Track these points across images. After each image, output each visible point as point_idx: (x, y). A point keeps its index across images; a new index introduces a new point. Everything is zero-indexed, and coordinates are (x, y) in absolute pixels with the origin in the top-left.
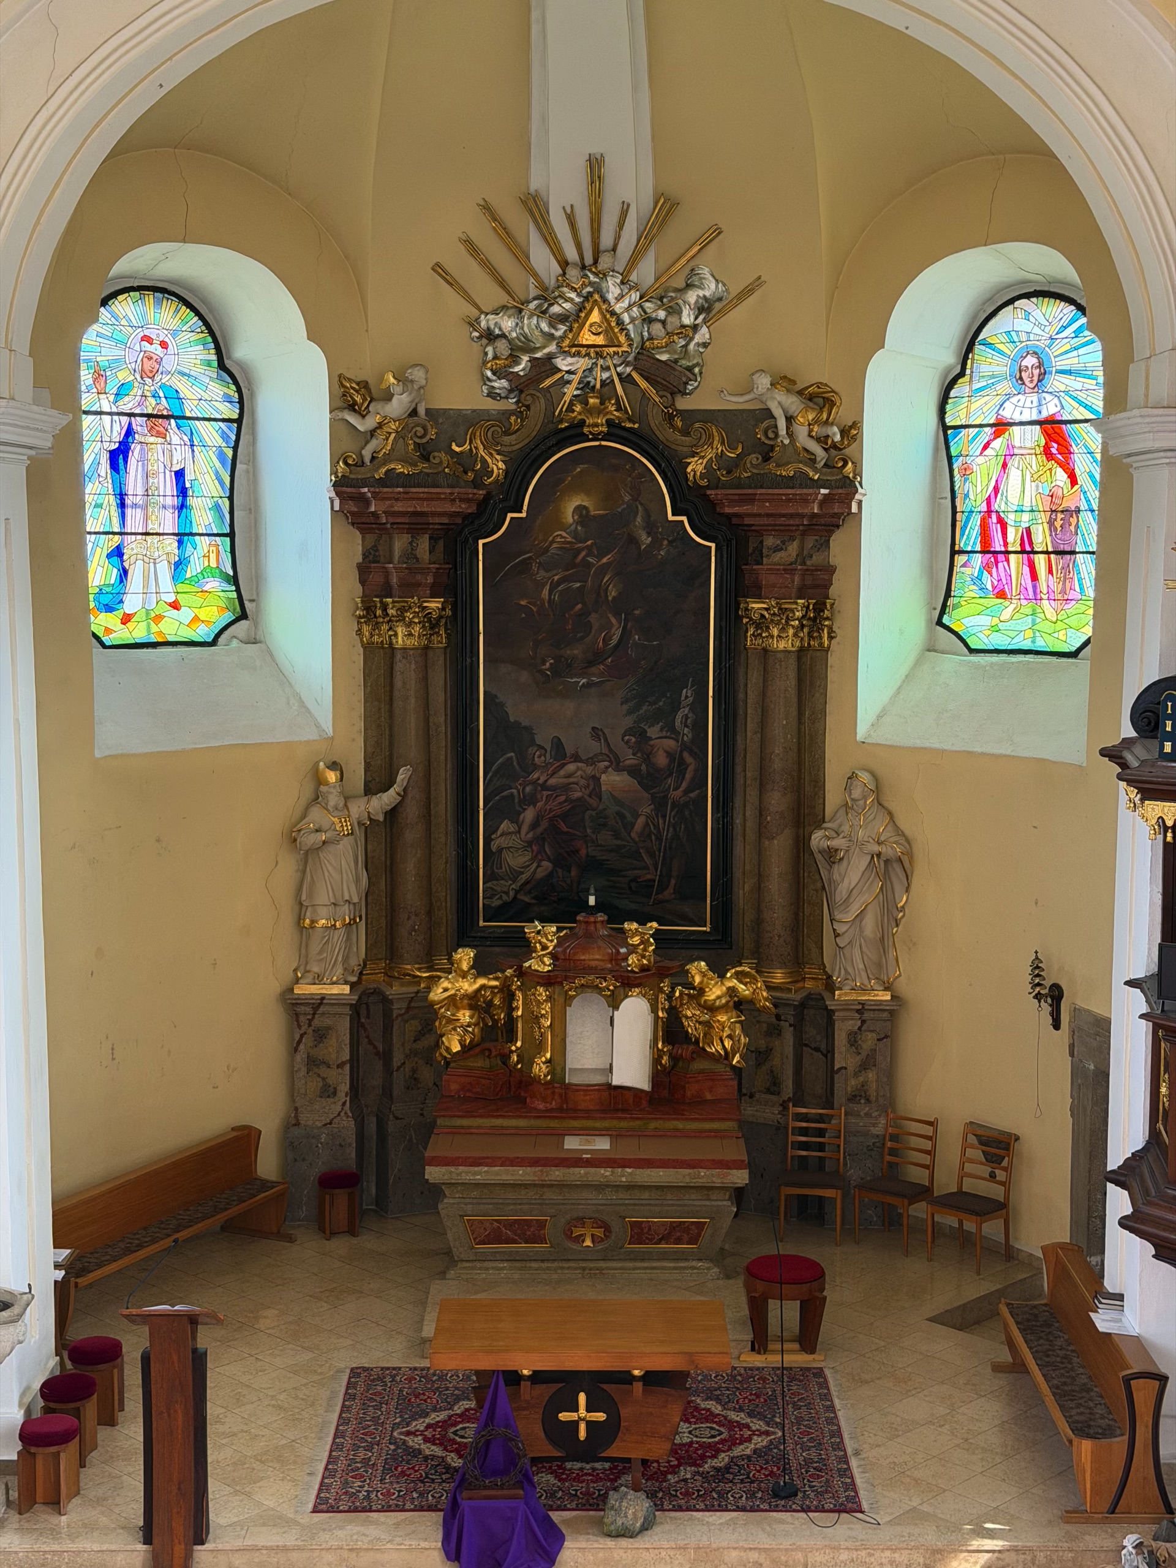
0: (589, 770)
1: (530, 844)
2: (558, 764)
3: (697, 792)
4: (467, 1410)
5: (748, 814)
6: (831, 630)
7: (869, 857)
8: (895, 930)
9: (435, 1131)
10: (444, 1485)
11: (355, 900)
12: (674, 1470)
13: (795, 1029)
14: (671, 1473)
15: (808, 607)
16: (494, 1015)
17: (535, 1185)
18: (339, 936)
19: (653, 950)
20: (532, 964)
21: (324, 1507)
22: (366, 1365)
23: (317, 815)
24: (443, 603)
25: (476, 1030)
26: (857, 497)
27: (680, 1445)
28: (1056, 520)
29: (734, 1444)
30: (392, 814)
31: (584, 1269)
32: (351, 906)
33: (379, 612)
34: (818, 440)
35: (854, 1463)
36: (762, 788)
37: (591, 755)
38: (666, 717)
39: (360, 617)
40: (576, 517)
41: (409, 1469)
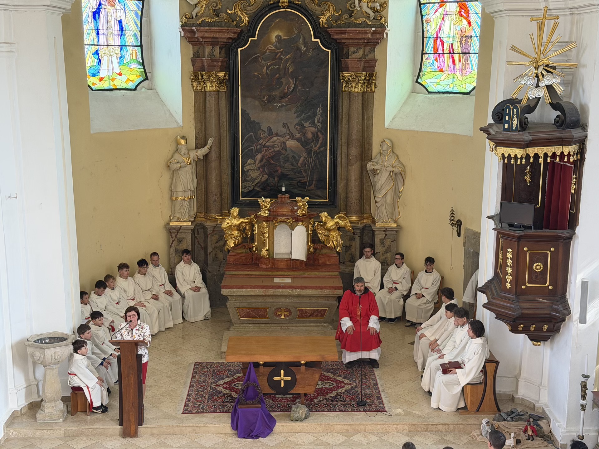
0: (282, 139)
1: (259, 168)
2: (270, 137)
3: (323, 148)
4: (239, 377)
5: (343, 156)
6: (375, 85)
7: (389, 172)
8: (398, 200)
9: (225, 276)
10: (231, 403)
11: (193, 189)
12: (316, 397)
13: (360, 238)
14: (315, 399)
15: (366, 76)
16: (246, 233)
17: (263, 296)
18: (186, 203)
19: (307, 208)
20: (261, 213)
21: (187, 412)
22: (201, 362)
23: (177, 157)
24: (225, 74)
25: (240, 239)
26: (386, 31)
27: (318, 388)
28: (463, 40)
29: (338, 388)
30: (206, 156)
31: (281, 327)
32: (191, 192)
33: (200, 77)
34: (371, 8)
35: (382, 394)
36: (348, 146)
37: (282, 134)
38: (311, 118)
39: (193, 79)
40: (276, 40)
41: (218, 398)
